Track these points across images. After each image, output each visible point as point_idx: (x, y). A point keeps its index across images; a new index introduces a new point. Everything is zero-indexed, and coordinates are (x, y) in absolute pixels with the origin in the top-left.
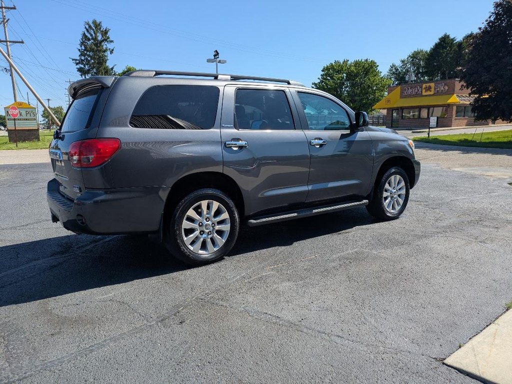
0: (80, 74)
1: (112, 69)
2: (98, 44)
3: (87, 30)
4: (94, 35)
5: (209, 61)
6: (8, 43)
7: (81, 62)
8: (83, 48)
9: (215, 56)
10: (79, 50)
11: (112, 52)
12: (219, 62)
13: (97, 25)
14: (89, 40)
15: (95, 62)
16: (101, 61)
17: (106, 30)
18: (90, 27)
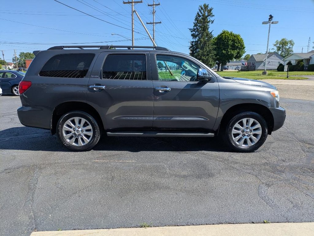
0: (192, 37)
1: (211, 33)
2: (205, 18)
3: (200, 10)
4: (203, 13)
5: (264, 23)
6: (154, 24)
7: (194, 30)
8: (196, 22)
9: (269, 19)
10: (194, 23)
11: (212, 22)
12: (273, 23)
13: (206, 7)
14: (200, 16)
15: (201, 30)
16: (205, 28)
17: (211, 9)
18: (202, 8)
